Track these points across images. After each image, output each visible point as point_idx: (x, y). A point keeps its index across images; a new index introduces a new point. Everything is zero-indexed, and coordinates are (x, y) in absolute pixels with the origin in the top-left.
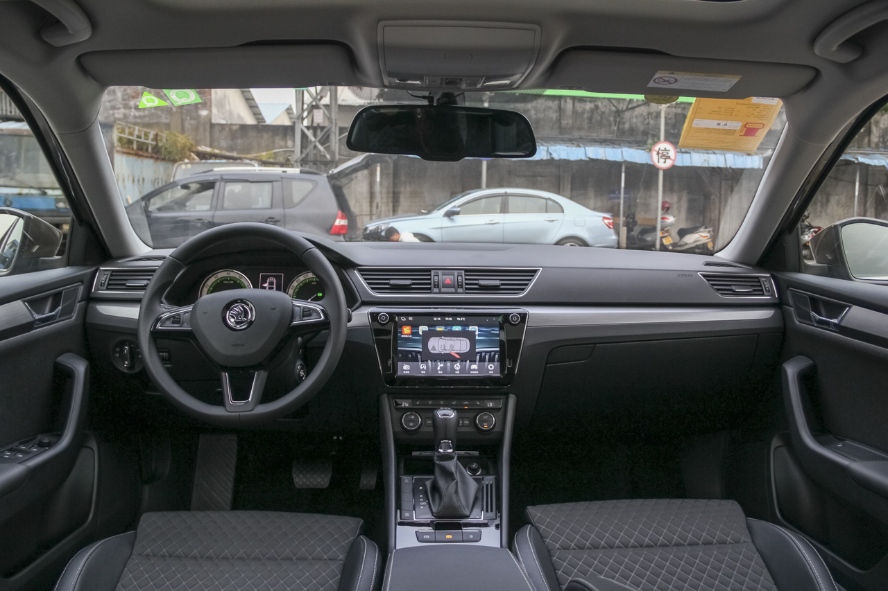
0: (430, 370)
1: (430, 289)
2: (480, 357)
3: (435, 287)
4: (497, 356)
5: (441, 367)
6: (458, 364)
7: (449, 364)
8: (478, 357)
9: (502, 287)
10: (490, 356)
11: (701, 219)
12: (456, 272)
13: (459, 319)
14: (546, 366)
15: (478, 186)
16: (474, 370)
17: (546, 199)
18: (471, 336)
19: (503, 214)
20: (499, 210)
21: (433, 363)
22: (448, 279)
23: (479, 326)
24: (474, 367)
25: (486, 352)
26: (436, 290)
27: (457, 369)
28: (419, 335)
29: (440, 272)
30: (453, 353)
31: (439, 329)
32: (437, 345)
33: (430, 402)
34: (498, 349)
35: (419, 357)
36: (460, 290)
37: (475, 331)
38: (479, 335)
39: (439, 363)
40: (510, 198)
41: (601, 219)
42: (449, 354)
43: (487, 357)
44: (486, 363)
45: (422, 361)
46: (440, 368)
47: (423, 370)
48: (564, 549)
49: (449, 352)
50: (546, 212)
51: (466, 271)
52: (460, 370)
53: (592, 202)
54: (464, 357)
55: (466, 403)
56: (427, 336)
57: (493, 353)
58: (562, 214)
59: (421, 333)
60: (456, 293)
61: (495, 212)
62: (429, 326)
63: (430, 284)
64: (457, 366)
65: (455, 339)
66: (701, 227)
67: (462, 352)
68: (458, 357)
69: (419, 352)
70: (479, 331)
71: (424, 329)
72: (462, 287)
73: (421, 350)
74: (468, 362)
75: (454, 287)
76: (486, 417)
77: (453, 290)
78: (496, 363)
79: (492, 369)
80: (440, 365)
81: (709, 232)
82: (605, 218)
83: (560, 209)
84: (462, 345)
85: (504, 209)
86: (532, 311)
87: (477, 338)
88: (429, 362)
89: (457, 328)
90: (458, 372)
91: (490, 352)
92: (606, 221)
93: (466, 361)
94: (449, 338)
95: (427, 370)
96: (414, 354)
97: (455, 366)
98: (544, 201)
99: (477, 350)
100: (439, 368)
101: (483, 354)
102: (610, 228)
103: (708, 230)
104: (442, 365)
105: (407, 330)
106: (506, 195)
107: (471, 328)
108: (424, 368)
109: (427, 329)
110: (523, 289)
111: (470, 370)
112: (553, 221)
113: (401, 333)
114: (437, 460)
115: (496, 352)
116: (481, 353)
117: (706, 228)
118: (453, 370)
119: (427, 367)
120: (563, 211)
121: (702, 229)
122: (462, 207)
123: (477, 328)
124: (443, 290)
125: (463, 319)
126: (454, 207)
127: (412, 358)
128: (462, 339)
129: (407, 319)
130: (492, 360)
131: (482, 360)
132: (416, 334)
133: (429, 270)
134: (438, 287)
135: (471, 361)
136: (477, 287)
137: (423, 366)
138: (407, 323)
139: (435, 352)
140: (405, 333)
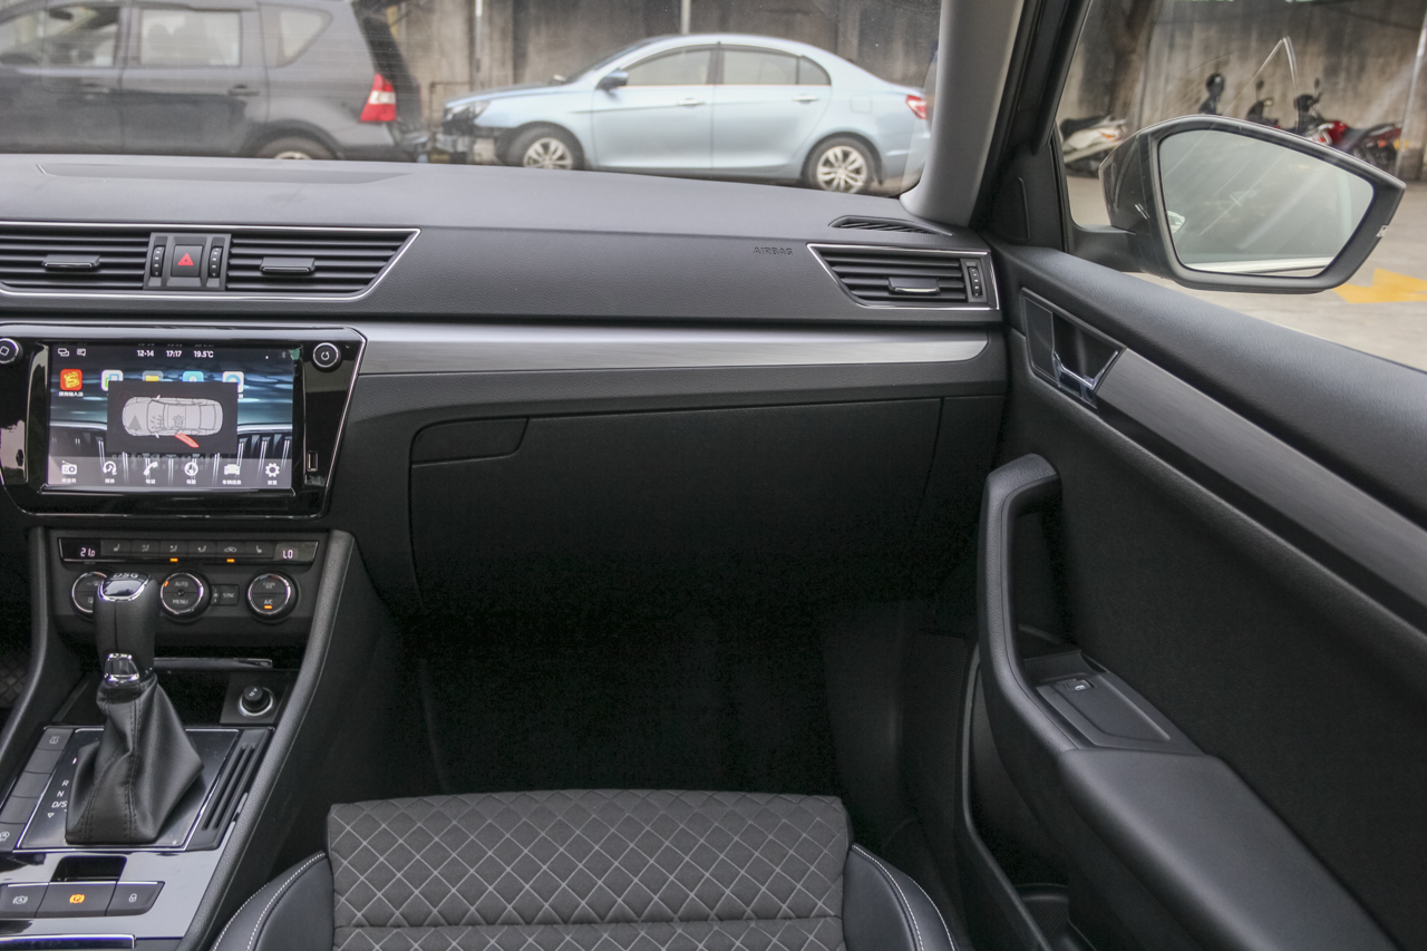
0: (126, 476)
1: (140, 278)
2: (248, 444)
3: (152, 274)
4: (287, 444)
5: (152, 469)
6: (194, 463)
7: (171, 462)
8: (241, 447)
9: (319, 275)
10: (271, 443)
11: (1107, 100)
12: (210, 237)
13: (198, 354)
14: (410, 468)
15: (673, 29)
16: (232, 477)
17: (798, 58)
18: (226, 395)
19: (711, 87)
20: (704, 77)
21: (134, 459)
22: (187, 256)
23: (247, 371)
24: (233, 468)
25: (262, 435)
26: (156, 282)
27: (192, 473)
28: (101, 393)
29: (171, 237)
30: (182, 436)
31: (151, 377)
32: (143, 416)
33: (146, 548)
34: (289, 427)
35: (101, 443)
36: (213, 283)
37: (236, 385)
38: (247, 394)
39: (147, 460)
40: (728, 55)
41: (903, 99)
42: (173, 439)
43: (264, 445)
44: (261, 461)
45: (108, 455)
46: (151, 475)
47: (109, 475)
49: (172, 433)
50: (797, 82)
51: (235, 234)
52: (197, 477)
53: (899, 66)
54: (207, 447)
55: (230, 549)
56: (120, 394)
57: (277, 438)
58: (827, 88)
59: (105, 387)
60: (203, 289)
61: (696, 82)
62: (124, 371)
63: (142, 266)
64: (192, 467)
65: (188, 401)
66: (1102, 118)
67: (203, 433)
68: (194, 445)
69: (101, 433)
70: (246, 382)
71: (114, 379)
72: (218, 276)
73: (105, 428)
74: (217, 460)
75: (199, 275)
76: (270, 586)
77: (196, 282)
78: (284, 461)
79: (275, 474)
80: (151, 464)
81: (1119, 127)
82: (911, 97)
83: (824, 78)
84: (204, 417)
85: (715, 77)
86: (375, 334)
87: (241, 400)
88: (125, 457)
89: (194, 376)
90: (194, 482)
91: (271, 434)
92: (913, 104)
93: (212, 456)
94: (173, 400)
95: (119, 479)
96: (88, 437)
97: (187, 467)
98: (794, 61)
99: (240, 429)
100: (147, 472)
101: (255, 439)
102: (920, 117)
103: (1116, 123)
104: (155, 465)
105: (71, 379)
106: (719, 48)
107: (228, 377)
108: (111, 475)
109: (121, 379)
110: (366, 282)
111: (222, 476)
112: (809, 101)
113: (59, 387)
115: (284, 434)
116: (249, 436)
117: (1113, 119)
118: (181, 476)
119: (120, 470)
120: (829, 82)
121: (1105, 122)
122: (634, 71)
123: (240, 375)
124: (173, 282)
125: (208, 354)
126: (618, 70)
127: (85, 446)
128: (204, 401)
129: (73, 353)
130: (274, 453)
131: (253, 452)
132: (96, 389)
133: (146, 233)
134: (160, 275)
135: (224, 456)
136: (258, 274)
137: (109, 466)
138: (73, 362)
139: (139, 433)
140: (68, 386)
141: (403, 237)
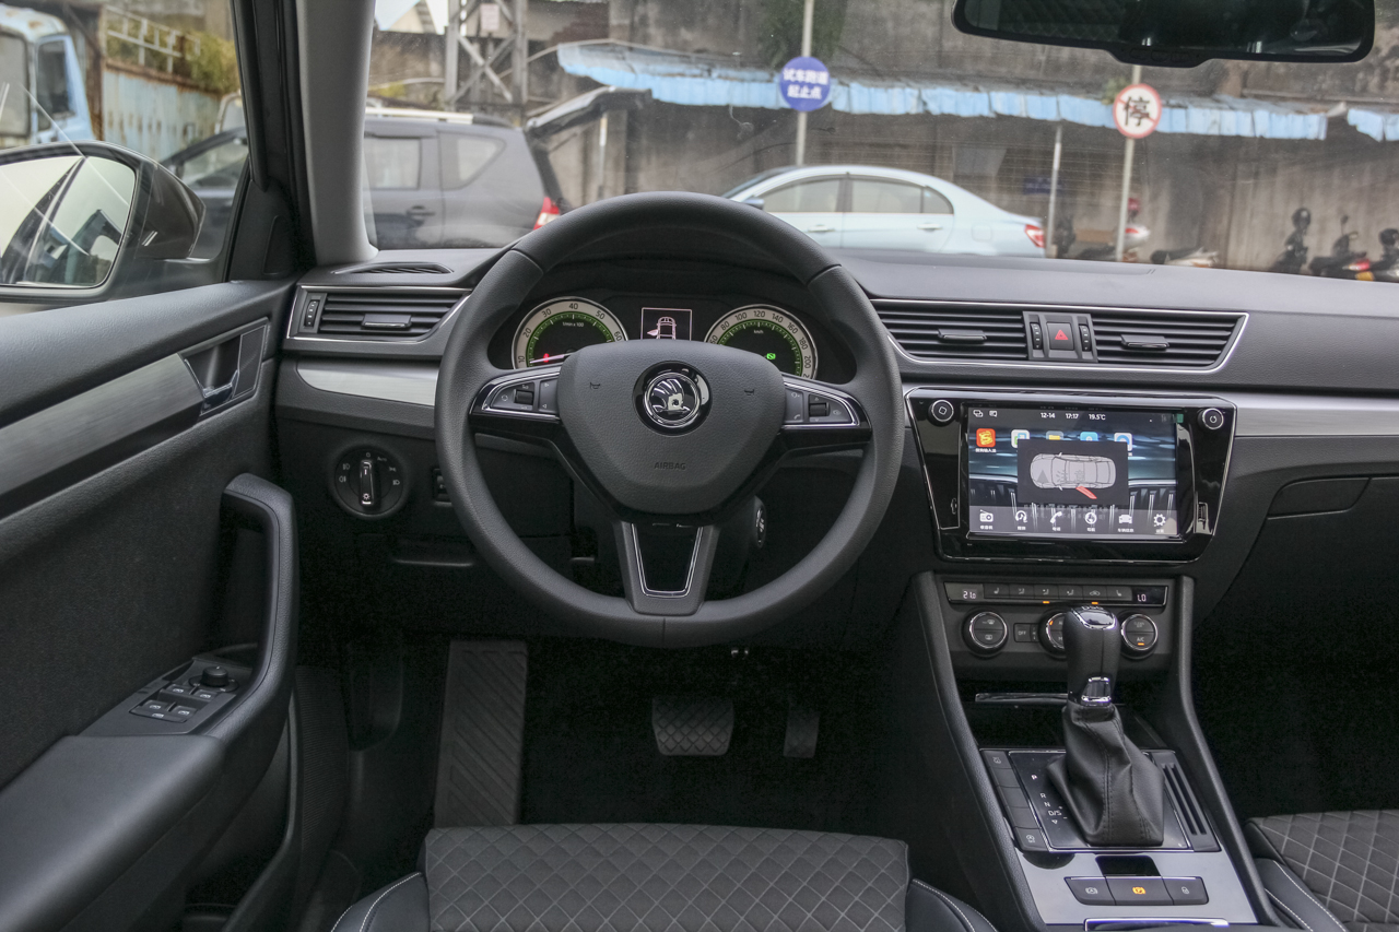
0: (1035, 523)
1: (1024, 351)
2: (1138, 497)
3: (1034, 348)
4: (1171, 497)
5: (1057, 518)
6: (1093, 513)
7: (1073, 511)
8: (1133, 499)
9: (1169, 351)
10: (1157, 496)
11: (1195, 232)
12: (1074, 317)
13: (1092, 416)
14: (1266, 519)
15: (788, 161)
16: (1125, 525)
17: (922, 188)
18: (1117, 453)
19: (840, 215)
20: (833, 204)
21: (1042, 508)
22: (1060, 332)
23: (1134, 433)
24: (1126, 518)
25: (1150, 488)
26: (1037, 354)
27: (1091, 522)
28: (1011, 450)
29: (1042, 315)
30: (1082, 488)
31: (1053, 436)
32: (1049, 471)
33: (1022, 591)
34: (1174, 482)
35: (1013, 495)
36: (1086, 356)
37: (1126, 444)
38: (1135, 452)
39: (1053, 510)
40: (857, 186)
41: (1022, 228)
42: (1074, 491)
43: (1152, 497)
44: (1150, 512)
45: (1020, 505)
46: (1056, 523)
47: (1021, 523)
48: (1372, 921)
49: (1073, 486)
50: (922, 211)
51: (1095, 314)
52: (1096, 525)
54: (1103, 498)
55: (1095, 593)
56: (1028, 451)
57: (1162, 491)
58: (948, 217)
59: (1015, 445)
60: (1080, 361)
61: (825, 209)
62: (1031, 431)
63: (1024, 340)
64: (1091, 517)
65: (1086, 458)
66: (1196, 249)
67: (1100, 486)
68: (1093, 497)
69: (1012, 485)
70: (1134, 442)
71: (1022, 437)
72: (1090, 349)
73: (1016, 480)
74: (1112, 510)
75: (1074, 348)
76: (1140, 625)
77: (1072, 355)
78: (1169, 512)
79: (1165, 527)
80: (1056, 514)
81: (1211, 258)
82: (1029, 227)
83: (947, 208)
84: (1097, 473)
85: (844, 206)
86: (1241, 403)
87: (1131, 457)
88: (1034, 508)
89: (1089, 436)
90: (1093, 530)
91: (1157, 488)
92: (1032, 233)
93: (1109, 508)
94: (1073, 457)
95: (1029, 525)
96: (1001, 488)
97: (1087, 516)
98: (918, 191)
99: (1131, 483)
100: (1053, 521)
101: (1144, 492)
102: (1037, 245)
103: (1209, 254)
104: (1060, 514)
105: (986, 438)
106: (848, 178)
107: (1118, 437)
108: (1022, 521)
109: (1028, 438)
110: (1214, 358)
111: (1117, 525)
112: (933, 230)
113: (974, 443)
114: (1078, 719)
115: (1168, 488)
116: (1138, 489)
117: (1205, 251)
118: (1082, 526)
119: (1030, 518)
120: (952, 211)
121: (1198, 254)
122: (768, 198)
123: (1129, 436)
124: (1053, 354)
125: (1101, 416)
126: (752, 197)
127: (998, 497)
128: (1099, 458)
129: (987, 414)
130: (1160, 505)
131: (1142, 504)
132: (1006, 446)
133: (1019, 311)
134: (1041, 348)
135: (1117, 506)
136: (1118, 349)
137: (1020, 515)
138: (986, 424)
139: (1046, 486)
140: (983, 443)
141: (1234, 320)
